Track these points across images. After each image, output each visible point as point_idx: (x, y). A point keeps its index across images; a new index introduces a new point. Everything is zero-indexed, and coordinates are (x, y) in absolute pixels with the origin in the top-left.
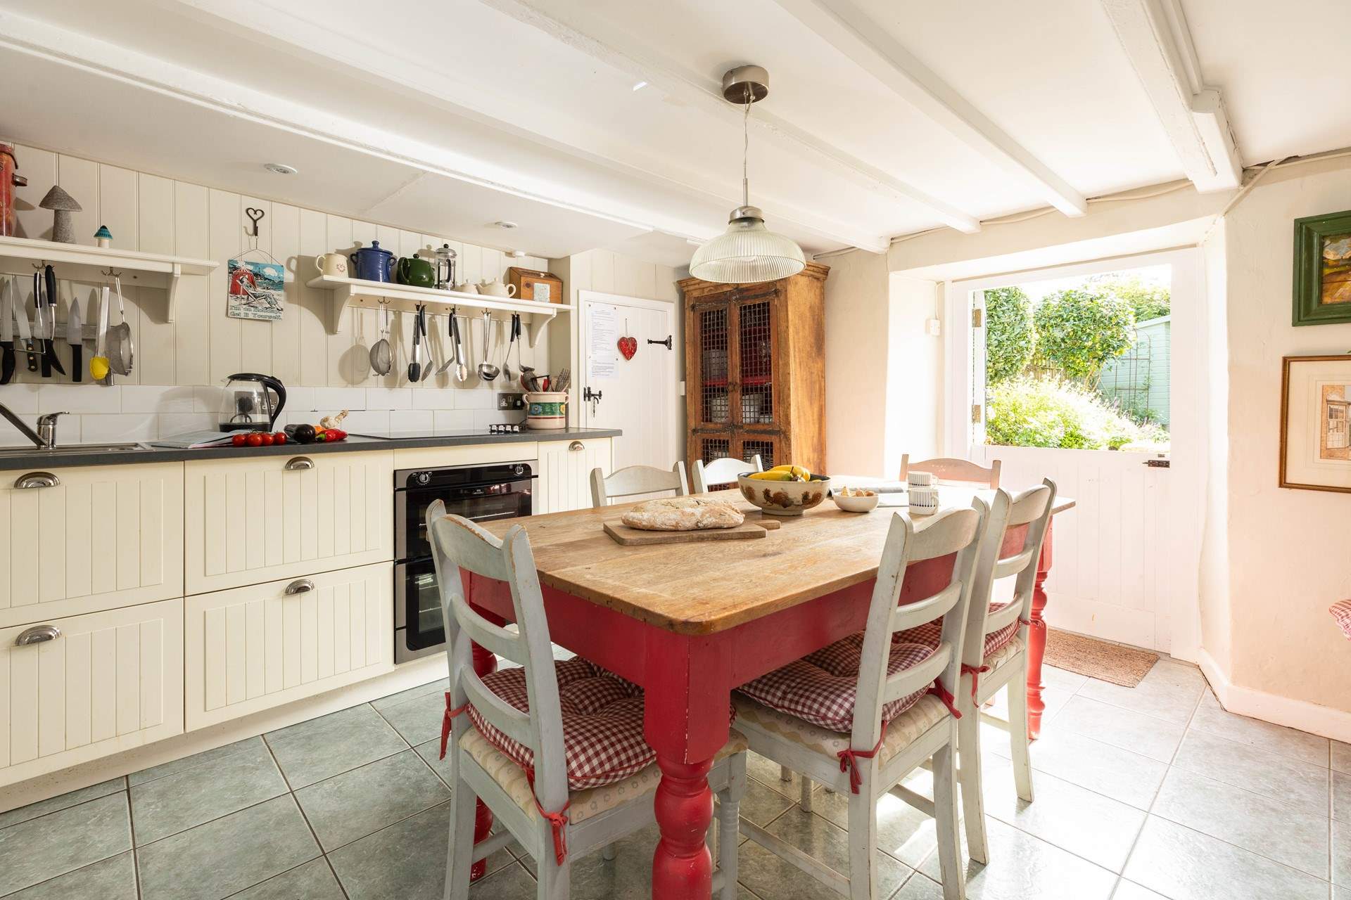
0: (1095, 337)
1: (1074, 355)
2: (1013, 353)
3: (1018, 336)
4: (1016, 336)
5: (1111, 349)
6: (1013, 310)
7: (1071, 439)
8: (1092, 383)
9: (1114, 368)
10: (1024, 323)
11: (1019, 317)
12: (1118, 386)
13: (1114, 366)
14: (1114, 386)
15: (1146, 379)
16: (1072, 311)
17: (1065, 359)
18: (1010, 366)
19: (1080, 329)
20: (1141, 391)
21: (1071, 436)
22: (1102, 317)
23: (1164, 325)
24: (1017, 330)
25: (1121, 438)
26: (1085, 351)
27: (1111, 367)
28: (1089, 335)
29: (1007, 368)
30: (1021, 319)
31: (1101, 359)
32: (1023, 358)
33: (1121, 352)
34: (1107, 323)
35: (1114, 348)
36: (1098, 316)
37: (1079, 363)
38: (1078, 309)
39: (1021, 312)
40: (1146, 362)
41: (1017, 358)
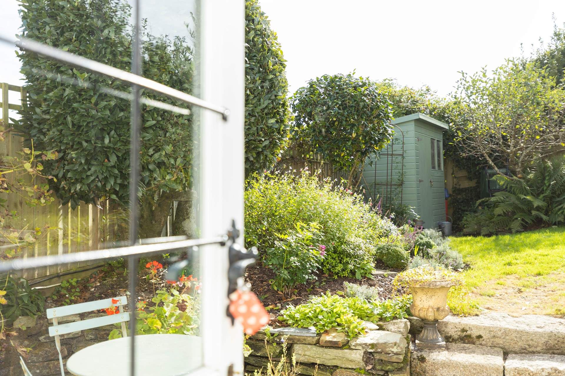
0: (358, 128)
1: (339, 148)
2: (259, 135)
3: (266, 111)
4: (263, 110)
5: (373, 142)
6: (259, 72)
7: (335, 256)
8: (356, 177)
9: (374, 163)
10: (274, 93)
11: (267, 84)
12: (377, 182)
13: (374, 160)
14: (374, 181)
15: (399, 174)
16: (337, 98)
17: (331, 151)
18: (255, 155)
19: (344, 119)
20: (396, 187)
21: (335, 252)
22: (364, 107)
23: (413, 123)
24: (265, 103)
25: (388, 250)
26: (349, 143)
27: (372, 162)
28: (353, 125)
29: (252, 159)
30: (271, 87)
31: (364, 154)
32: (273, 145)
33: (381, 147)
34: (369, 114)
35: (375, 140)
36: (362, 104)
37: (344, 156)
38: (343, 96)
39: (271, 76)
40: (400, 158)
41: (264, 144)
